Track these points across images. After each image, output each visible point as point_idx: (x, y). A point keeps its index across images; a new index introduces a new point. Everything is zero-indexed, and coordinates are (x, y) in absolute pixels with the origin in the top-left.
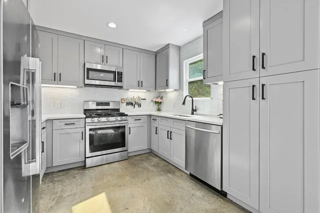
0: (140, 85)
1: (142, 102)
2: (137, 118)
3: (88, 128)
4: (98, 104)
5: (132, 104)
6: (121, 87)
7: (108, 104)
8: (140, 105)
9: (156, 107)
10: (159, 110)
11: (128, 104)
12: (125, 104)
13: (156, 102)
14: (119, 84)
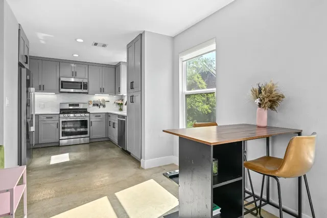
0: (102, 91)
1: (106, 104)
2: (98, 115)
3: (61, 120)
4: (70, 105)
5: (97, 105)
6: (87, 93)
7: (77, 105)
8: (104, 106)
9: (118, 107)
10: (121, 110)
11: (94, 105)
12: (91, 105)
13: (119, 104)
14: (85, 91)
